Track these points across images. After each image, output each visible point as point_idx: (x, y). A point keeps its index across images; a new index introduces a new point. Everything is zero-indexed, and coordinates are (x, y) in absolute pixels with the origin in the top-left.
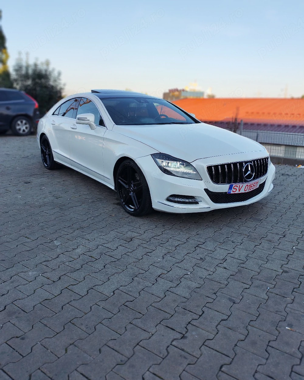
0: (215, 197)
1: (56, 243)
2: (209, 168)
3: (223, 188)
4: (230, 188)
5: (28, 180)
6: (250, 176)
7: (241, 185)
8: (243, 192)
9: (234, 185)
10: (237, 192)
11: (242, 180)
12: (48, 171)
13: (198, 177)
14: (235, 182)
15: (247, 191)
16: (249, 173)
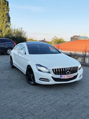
0: (55, 79)
1: (2, 91)
3: (58, 76)
4: (61, 76)
5: (3, 71)
6: (68, 73)
7: (65, 75)
8: (66, 78)
9: (62, 75)
10: (64, 78)
11: (65, 74)
12: (12, 68)
14: (63, 74)
15: (68, 78)
16: (68, 72)
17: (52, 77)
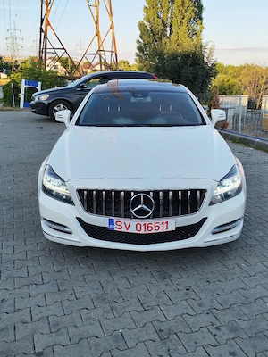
0: (92, 230)
2: (80, 192)
4: (111, 222)
6: (142, 213)
7: (127, 221)
8: (136, 232)
9: (116, 219)
10: (124, 230)
11: (128, 216)
13: (68, 201)
15: (142, 232)
16: (140, 207)
17: (79, 219)
